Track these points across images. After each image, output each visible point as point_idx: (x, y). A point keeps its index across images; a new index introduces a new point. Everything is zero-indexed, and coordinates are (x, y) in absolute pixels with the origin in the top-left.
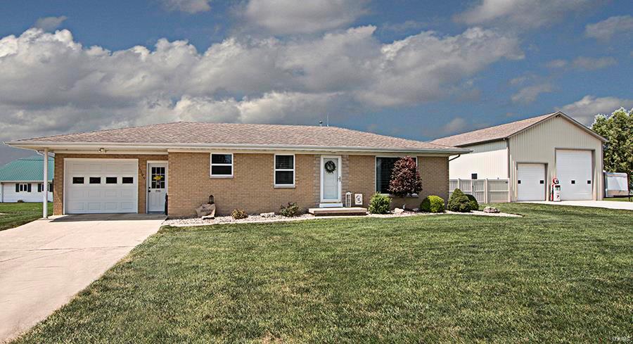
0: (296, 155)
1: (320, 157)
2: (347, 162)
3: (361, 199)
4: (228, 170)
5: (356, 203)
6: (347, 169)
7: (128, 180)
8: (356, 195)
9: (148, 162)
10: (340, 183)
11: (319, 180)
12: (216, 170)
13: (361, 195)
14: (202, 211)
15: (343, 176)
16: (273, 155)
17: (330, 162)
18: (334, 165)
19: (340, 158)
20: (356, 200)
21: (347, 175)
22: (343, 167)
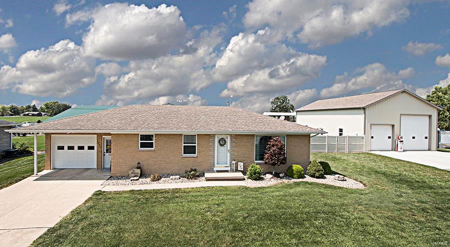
0: (198, 135)
1: (214, 136)
2: (234, 139)
3: (242, 167)
4: (151, 145)
5: (239, 169)
6: (234, 144)
7: (91, 148)
8: (239, 163)
9: (103, 137)
10: (229, 154)
11: (214, 152)
12: (143, 145)
13: (242, 164)
14: (132, 173)
15: (231, 149)
16: (181, 135)
17: (223, 138)
18: (225, 140)
19: (229, 137)
20: (239, 166)
21: (234, 148)
22: (231, 143)
